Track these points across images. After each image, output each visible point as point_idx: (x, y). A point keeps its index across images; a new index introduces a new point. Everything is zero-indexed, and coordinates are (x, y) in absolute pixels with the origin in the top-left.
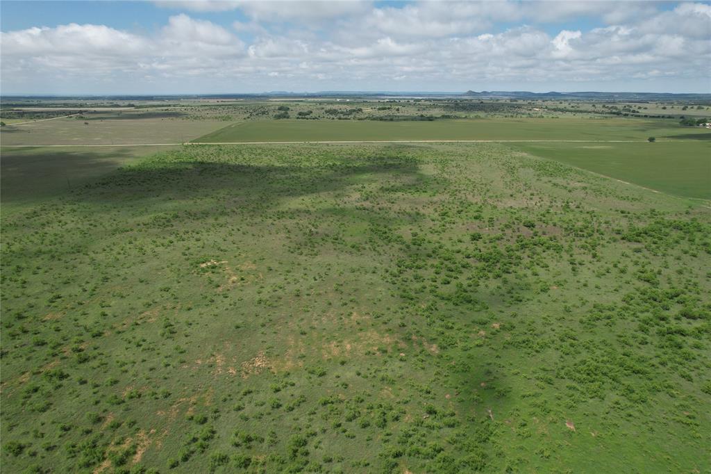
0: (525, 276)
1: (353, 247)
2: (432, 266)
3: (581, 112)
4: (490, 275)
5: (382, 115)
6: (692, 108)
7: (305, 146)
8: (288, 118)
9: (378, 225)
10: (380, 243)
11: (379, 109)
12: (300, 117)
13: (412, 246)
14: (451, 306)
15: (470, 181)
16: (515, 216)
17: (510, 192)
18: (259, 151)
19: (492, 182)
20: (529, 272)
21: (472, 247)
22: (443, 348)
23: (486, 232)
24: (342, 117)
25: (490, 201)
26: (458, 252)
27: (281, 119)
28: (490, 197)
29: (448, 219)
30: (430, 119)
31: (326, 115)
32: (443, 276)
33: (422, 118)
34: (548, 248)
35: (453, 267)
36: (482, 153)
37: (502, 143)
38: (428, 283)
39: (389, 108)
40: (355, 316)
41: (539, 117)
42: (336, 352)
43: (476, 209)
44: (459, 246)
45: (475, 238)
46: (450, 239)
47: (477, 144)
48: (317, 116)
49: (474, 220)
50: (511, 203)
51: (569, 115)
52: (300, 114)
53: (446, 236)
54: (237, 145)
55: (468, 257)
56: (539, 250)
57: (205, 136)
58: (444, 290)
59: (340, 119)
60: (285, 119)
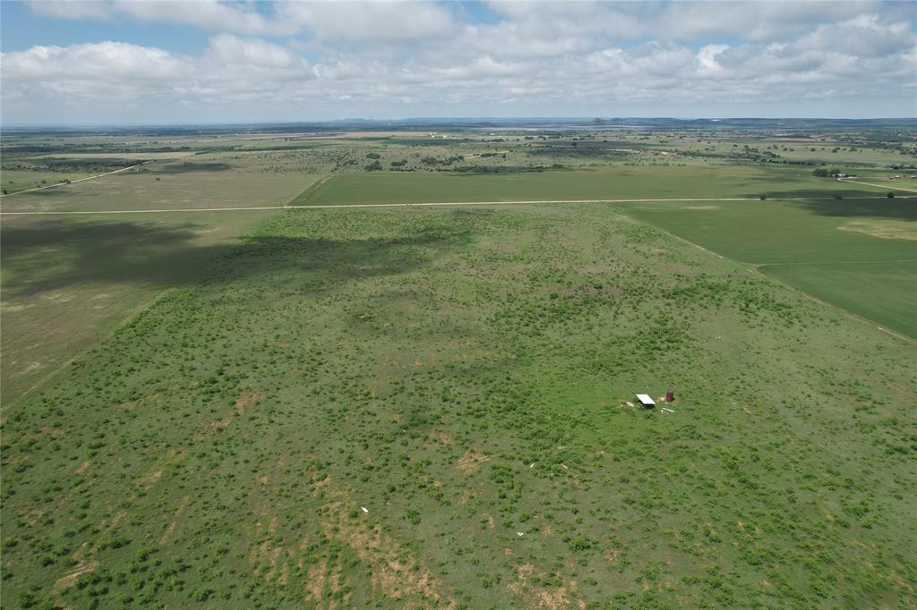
0: (580, 321)
1: (464, 304)
2: (519, 315)
3: (715, 156)
4: (557, 321)
5: (486, 165)
6: (845, 149)
7: (408, 210)
8: (380, 169)
9: (482, 288)
10: (484, 301)
11: (483, 156)
12: (394, 167)
13: (506, 303)
14: (527, 337)
15: (563, 248)
16: (590, 280)
17: (595, 259)
18: (364, 217)
19: (582, 249)
20: (583, 319)
21: (550, 303)
22: (518, 356)
23: (564, 293)
24: (441, 168)
25: (574, 268)
26: (539, 306)
27: (373, 172)
28: (576, 264)
29: (536, 283)
30: (540, 169)
31: (423, 166)
32: (525, 321)
33: (531, 169)
34: (604, 304)
35: (533, 316)
36: (584, 216)
37: (609, 203)
38: (515, 326)
39: (494, 155)
40: (468, 343)
41: (664, 165)
42: (459, 359)
43: (561, 274)
44: (542, 303)
45: (554, 297)
46: (535, 298)
47: (582, 205)
48: (413, 168)
49: (556, 284)
50: (592, 269)
51: (700, 162)
52: (394, 164)
53: (532, 296)
54: (339, 209)
55: (545, 310)
56: (597, 304)
57: (300, 197)
58: (525, 330)
59: (439, 170)
60: (377, 171)
